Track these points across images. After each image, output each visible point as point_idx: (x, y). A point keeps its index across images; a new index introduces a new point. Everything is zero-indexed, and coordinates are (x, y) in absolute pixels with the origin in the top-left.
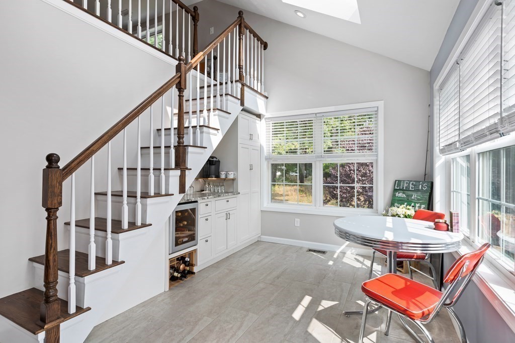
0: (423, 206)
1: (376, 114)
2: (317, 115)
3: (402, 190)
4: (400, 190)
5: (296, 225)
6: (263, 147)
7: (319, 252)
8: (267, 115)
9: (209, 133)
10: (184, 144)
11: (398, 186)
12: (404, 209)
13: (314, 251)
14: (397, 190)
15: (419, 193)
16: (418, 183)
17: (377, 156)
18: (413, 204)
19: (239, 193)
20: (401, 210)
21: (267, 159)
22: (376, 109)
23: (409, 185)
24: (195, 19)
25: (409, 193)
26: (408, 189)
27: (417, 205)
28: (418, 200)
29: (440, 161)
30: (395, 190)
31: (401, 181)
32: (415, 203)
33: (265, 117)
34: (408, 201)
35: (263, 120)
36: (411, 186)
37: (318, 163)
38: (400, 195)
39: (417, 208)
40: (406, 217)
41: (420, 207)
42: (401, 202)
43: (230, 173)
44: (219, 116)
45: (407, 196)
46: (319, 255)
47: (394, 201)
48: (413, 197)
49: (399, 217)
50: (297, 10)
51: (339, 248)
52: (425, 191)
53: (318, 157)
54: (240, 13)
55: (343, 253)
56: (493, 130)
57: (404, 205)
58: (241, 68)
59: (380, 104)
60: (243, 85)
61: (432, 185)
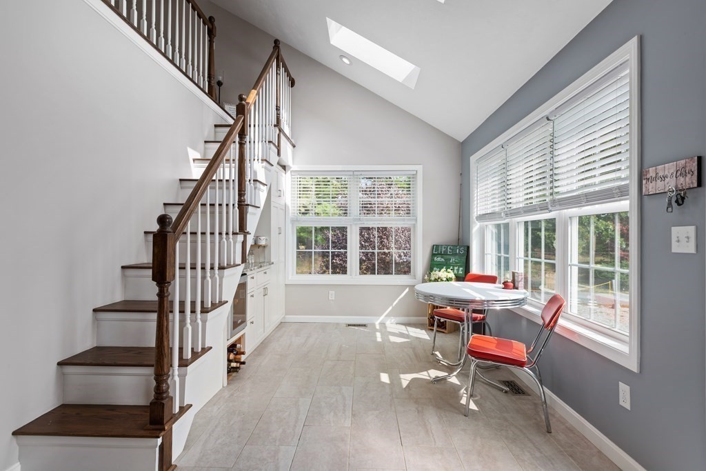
0: (461, 269)
1: (413, 178)
2: (355, 173)
3: (441, 254)
4: (438, 254)
5: (330, 298)
6: (288, 207)
7: (359, 325)
8: (294, 167)
9: (259, 189)
10: (246, 203)
11: (436, 251)
12: (445, 273)
13: (354, 325)
14: (435, 254)
15: (457, 257)
16: (455, 248)
17: (416, 220)
18: (451, 268)
19: (273, 263)
20: (443, 274)
21: (293, 221)
22: (415, 173)
23: (447, 249)
24: (211, 33)
25: (448, 257)
26: (446, 253)
27: (456, 268)
28: (456, 263)
29: (475, 228)
30: (433, 255)
31: (438, 246)
32: (453, 266)
33: (291, 169)
34: (447, 265)
35: (289, 173)
36: (449, 250)
37: (354, 227)
38: (439, 259)
39: (455, 271)
40: (447, 280)
41: (458, 270)
42: (440, 266)
43: (262, 238)
44: (266, 168)
45: (445, 260)
46: (362, 329)
47: (432, 266)
48: (451, 261)
49: (442, 280)
50: (343, 55)
51: (379, 319)
52: (463, 255)
53: (355, 220)
54: (276, 42)
55: (383, 324)
56: (544, 208)
57: (444, 269)
58: (278, 109)
59: (419, 168)
60: (280, 130)
61: (468, 249)
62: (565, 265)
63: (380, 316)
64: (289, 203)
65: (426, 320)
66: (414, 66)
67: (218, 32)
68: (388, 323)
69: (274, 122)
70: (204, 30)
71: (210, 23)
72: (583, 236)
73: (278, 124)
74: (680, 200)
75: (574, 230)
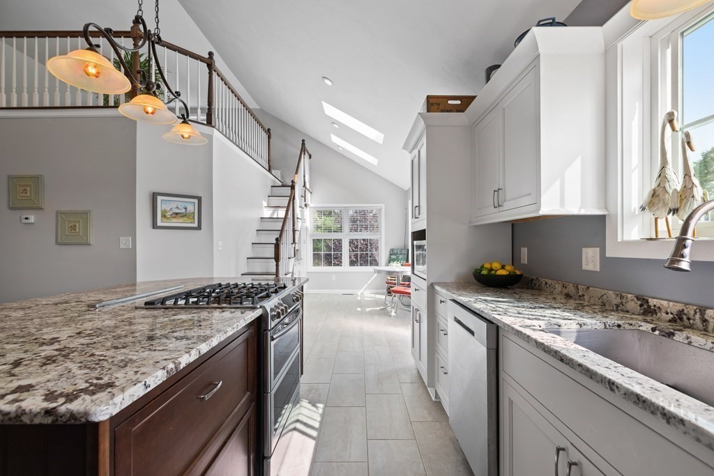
0: (404, 262)
2: (347, 208)
3: (394, 254)
5: (333, 279)
6: (308, 228)
7: (349, 294)
8: (311, 205)
11: (392, 252)
12: (397, 264)
13: (346, 294)
15: (403, 255)
16: (402, 251)
17: (381, 235)
18: (400, 261)
19: (302, 259)
20: (395, 264)
21: (311, 236)
22: (381, 208)
23: (397, 251)
24: (269, 137)
26: (397, 254)
27: (402, 261)
28: (402, 258)
30: (391, 254)
31: (393, 249)
34: (397, 260)
35: (308, 208)
36: (399, 252)
37: (346, 239)
38: (393, 257)
39: (402, 263)
42: (394, 260)
44: (301, 211)
45: (397, 257)
46: (350, 296)
47: (390, 260)
48: (400, 258)
51: (360, 291)
52: (405, 254)
53: (346, 235)
55: (362, 294)
57: (396, 262)
58: (304, 177)
59: (383, 205)
60: (306, 188)
61: (408, 250)
63: (361, 289)
64: (309, 226)
65: (385, 291)
67: (272, 136)
68: (365, 293)
69: (303, 184)
70: (265, 136)
71: (268, 131)
73: (304, 186)
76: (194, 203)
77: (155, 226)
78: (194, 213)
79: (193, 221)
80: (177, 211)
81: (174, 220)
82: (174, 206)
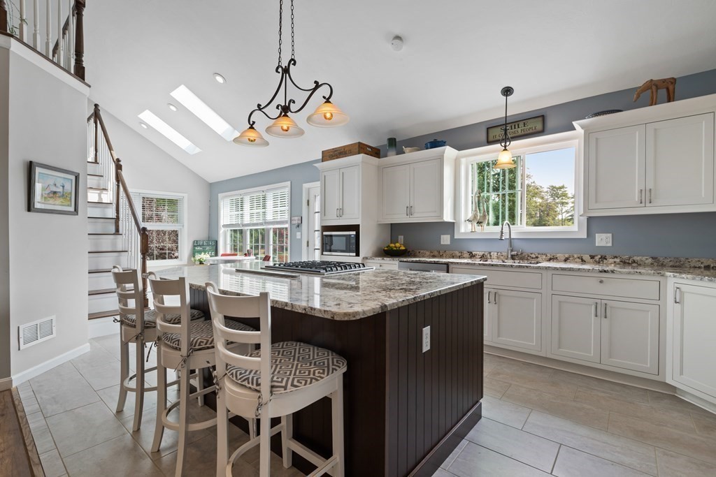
0: (213, 253)
4: (198, 245)
11: (196, 244)
14: (195, 246)
15: (210, 247)
16: (208, 242)
17: (183, 226)
23: (203, 243)
25: (204, 247)
26: (203, 245)
28: (210, 250)
29: (222, 230)
31: (198, 241)
32: (208, 251)
34: (204, 251)
36: (205, 243)
42: (200, 252)
45: (203, 249)
47: (194, 253)
52: (213, 245)
54: (97, 106)
56: (261, 224)
57: (203, 254)
59: (185, 196)
61: (216, 242)
62: (269, 245)
66: (190, 143)
72: (251, 235)
74: (298, 226)
75: (248, 233)
76: (72, 180)
77: (30, 207)
78: (71, 193)
79: (69, 203)
80: (54, 189)
81: (51, 201)
82: (52, 183)
